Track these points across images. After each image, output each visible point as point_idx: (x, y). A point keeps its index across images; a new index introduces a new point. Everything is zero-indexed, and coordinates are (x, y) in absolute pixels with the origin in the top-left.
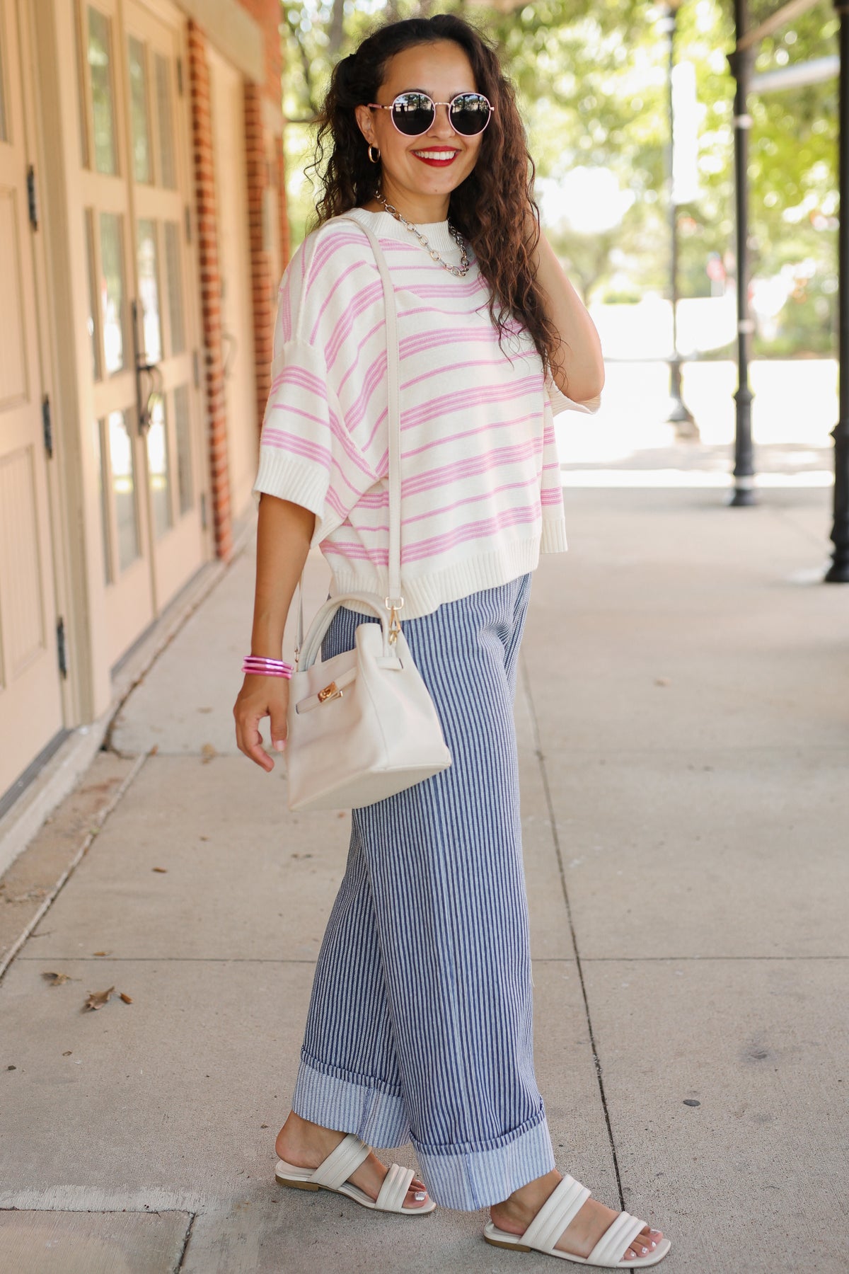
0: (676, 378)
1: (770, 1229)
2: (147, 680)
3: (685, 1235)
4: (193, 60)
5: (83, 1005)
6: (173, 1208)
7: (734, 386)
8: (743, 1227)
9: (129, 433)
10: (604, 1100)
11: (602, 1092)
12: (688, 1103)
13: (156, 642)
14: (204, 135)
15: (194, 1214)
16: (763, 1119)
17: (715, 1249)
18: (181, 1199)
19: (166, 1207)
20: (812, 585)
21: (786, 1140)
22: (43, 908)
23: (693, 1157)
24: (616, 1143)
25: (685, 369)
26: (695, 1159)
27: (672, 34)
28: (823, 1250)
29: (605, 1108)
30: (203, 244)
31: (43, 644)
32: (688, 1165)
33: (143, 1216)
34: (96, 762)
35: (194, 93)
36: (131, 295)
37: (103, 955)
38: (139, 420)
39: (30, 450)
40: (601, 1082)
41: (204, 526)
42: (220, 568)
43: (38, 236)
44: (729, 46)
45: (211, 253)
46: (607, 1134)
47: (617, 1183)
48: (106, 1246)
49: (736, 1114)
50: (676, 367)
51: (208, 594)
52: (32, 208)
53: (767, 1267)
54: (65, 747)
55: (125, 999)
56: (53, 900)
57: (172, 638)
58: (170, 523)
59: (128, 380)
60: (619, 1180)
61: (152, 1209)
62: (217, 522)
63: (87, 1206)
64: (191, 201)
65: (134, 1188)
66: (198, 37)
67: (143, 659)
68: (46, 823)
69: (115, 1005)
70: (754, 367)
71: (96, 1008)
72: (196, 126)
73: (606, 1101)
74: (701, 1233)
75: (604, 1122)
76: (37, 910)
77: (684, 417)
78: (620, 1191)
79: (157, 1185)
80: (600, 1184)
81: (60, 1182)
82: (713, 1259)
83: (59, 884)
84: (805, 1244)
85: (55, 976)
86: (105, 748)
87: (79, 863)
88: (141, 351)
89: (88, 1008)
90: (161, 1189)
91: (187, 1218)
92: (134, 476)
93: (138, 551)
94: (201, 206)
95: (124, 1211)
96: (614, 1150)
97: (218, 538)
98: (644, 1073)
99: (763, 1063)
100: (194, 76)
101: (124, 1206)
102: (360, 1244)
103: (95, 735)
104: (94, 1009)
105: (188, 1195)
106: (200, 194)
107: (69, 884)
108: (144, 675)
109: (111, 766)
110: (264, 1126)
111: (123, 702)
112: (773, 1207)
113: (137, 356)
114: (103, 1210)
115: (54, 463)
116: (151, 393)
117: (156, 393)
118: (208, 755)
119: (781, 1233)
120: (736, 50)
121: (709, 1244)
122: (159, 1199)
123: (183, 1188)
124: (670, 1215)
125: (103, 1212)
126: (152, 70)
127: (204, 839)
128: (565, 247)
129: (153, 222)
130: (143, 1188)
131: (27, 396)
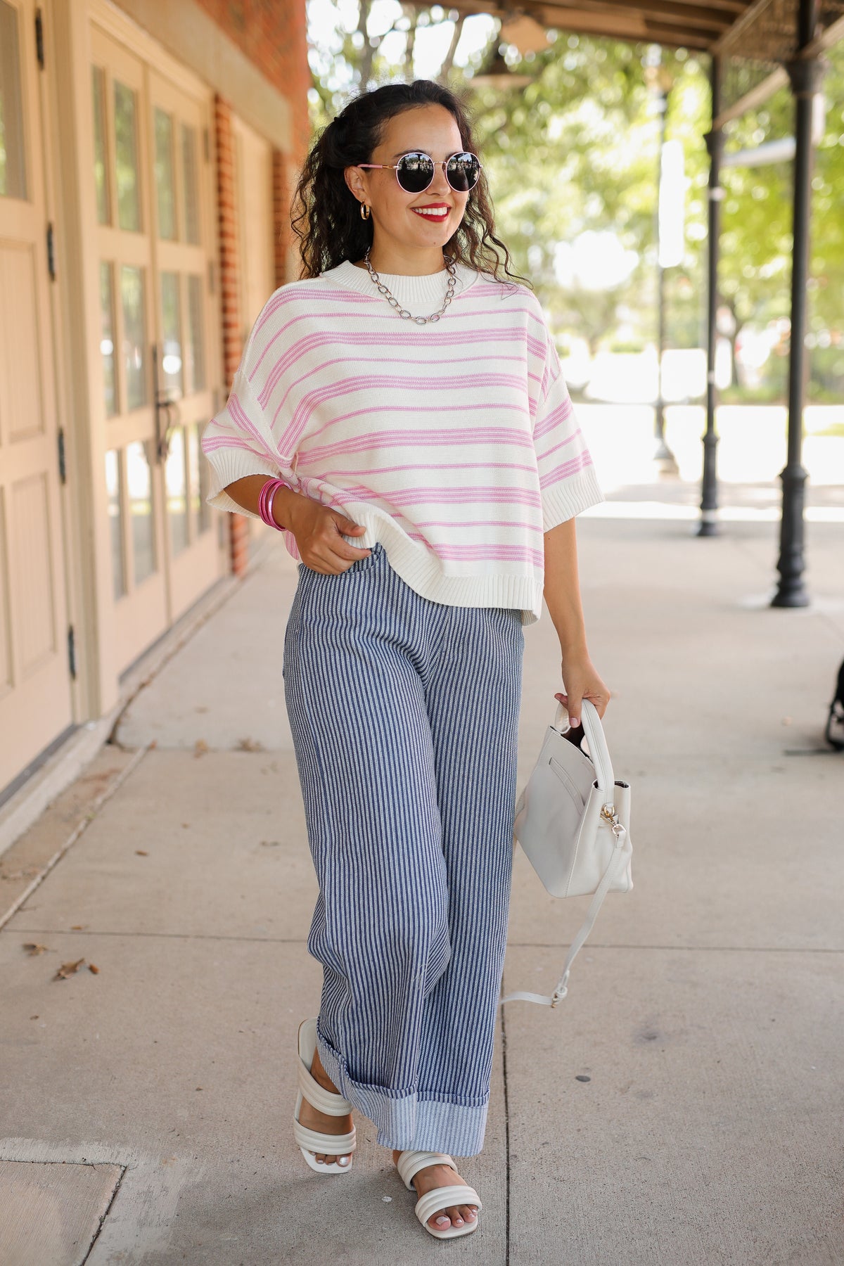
0: (660, 421)
1: (637, 1197)
2: (155, 682)
3: (560, 1200)
4: (218, 131)
5: (55, 974)
6: (107, 1162)
7: (702, 429)
8: (613, 1194)
9: (148, 461)
10: (505, 1073)
11: (505, 1066)
12: (581, 1079)
13: (168, 647)
14: (227, 198)
15: (126, 1168)
16: (645, 1095)
17: (586, 1214)
18: (115, 1153)
19: (101, 1160)
20: (758, 610)
21: (663, 1115)
22: (33, 884)
23: (578, 1128)
24: (511, 1114)
25: (668, 413)
26: (579, 1130)
27: (664, 115)
28: (682, 1217)
29: (505, 1081)
30: (225, 295)
31: (54, 648)
32: (572, 1135)
33: (80, 1167)
34: (101, 754)
35: (219, 160)
36: (151, 339)
37: (79, 928)
38: (158, 450)
39: (44, 477)
40: (505, 1058)
41: (221, 545)
42: (233, 583)
43: (57, 287)
44: (706, 126)
45: (232, 303)
46: (503, 1105)
47: (506, 1150)
48: (43, 1194)
49: (621, 1090)
50: (660, 407)
51: (221, 605)
52: (50, 261)
53: (630, 1233)
54: (71, 741)
55: (93, 970)
56: (43, 878)
57: (182, 645)
58: (187, 542)
59: (147, 416)
60: (508, 1148)
61: (89, 1161)
62: (233, 541)
63: (32, 1157)
64: (215, 255)
65: (76, 1142)
66: (224, 110)
67: (153, 662)
68: (48, 808)
69: (83, 975)
70: (719, 412)
71: (67, 976)
72: (220, 189)
73: (508, 1075)
74: (574, 1198)
75: (503, 1094)
76: (26, 887)
77: (667, 456)
78: (508, 1157)
79: (96, 1140)
80: (491, 1151)
81: (12, 1134)
82: (582, 1223)
83: (51, 863)
84: (666, 1211)
85: (33, 947)
86: (111, 741)
87: (73, 845)
88: (160, 388)
89: (59, 977)
90: (99, 1144)
91: (119, 1171)
92: (152, 500)
93: (154, 567)
94: (223, 261)
95: (64, 1163)
96: (507, 1120)
97: (233, 555)
98: (545, 1050)
99: (653, 1044)
100: (219, 145)
101: (65, 1158)
103: (101, 730)
104: (64, 978)
105: (122, 1150)
106: (223, 250)
107: (61, 864)
108: (152, 676)
109: (114, 758)
110: (199, 1089)
111: (130, 701)
112: (643, 1176)
113: (157, 394)
114: (45, 1161)
115: (68, 488)
116: (168, 426)
117: (174, 427)
118: (200, 750)
119: (647, 1201)
120: (712, 129)
121: (581, 1209)
122: (96, 1153)
123: (119, 1143)
124: (549, 1181)
125: (45, 1163)
126: (179, 138)
127: (185, 826)
128: (575, 302)
129: (176, 276)
130: (83, 1142)
131: (42, 429)
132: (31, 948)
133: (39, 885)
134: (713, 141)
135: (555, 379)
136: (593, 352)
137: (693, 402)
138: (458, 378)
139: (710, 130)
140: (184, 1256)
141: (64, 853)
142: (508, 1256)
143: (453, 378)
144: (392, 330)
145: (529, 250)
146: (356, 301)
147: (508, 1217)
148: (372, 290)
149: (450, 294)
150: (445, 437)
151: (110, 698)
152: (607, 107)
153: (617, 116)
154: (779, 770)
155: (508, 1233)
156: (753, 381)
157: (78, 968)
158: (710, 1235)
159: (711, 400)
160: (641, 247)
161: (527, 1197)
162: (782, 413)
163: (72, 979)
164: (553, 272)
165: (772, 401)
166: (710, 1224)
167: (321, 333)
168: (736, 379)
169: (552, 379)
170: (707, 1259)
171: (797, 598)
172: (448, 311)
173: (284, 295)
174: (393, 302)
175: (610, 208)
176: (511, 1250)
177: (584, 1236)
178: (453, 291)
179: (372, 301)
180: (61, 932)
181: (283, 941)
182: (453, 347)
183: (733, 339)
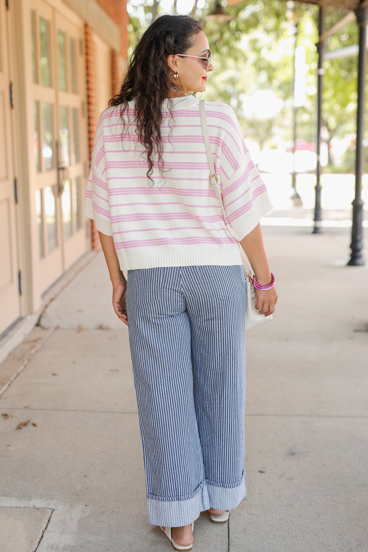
0: (294, 181)
1: (287, 522)
2: (58, 298)
3: (252, 523)
4: (86, 40)
5: (17, 427)
6: (45, 507)
7: (315, 183)
8: (276, 520)
9: (54, 195)
12: (261, 472)
13: (63, 282)
14: (91, 72)
15: (53, 510)
16: (290, 479)
17: (264, 529)
18: (48, 503)
19: (42, 506)
20: (341, 267)
21: (299, 487)
22: (5, 388)
25: (298, 177)
26: (260, 494)
27: (296, 34)
28: (308, 530)
30: (89, 118)
31: (12, 281)
32: (257, 496)
33: (32, 510)
34: (33, 330)
35: (87, 54)
36: (56, 138)
38: (59, 190)
39: (8, 200)
41: (87, 236)
42: (93, 254)
43: (14, 112)
44: (316, 39)
45: (92, 121)
48: (16, 521)
49: (279, 476)
50: (294, 175)
51: (88, 264)
52: (11, 99)
53: (284, 537)
54: (20, 324)
55: (34, 425)
56: (9, 385)
57: (69, 282)
58: (71, 234)
59: (54, 174)
61: (36, 507)
62: (92, 234)
63: (10, 505)
64: (85, 99)
65: (30, 498)
66: (89, 31)
67: (57, 289)
68: (10, 355)
69: (30, 427)
70: (322, 177)
72: (87, 68)
74: (259, 522)
77: (297, 197)
79: (39, 498)
82: (262, 532)
83: (12, 378)
84: (301, 528)
86: (38, 325)
87: (22, 371)
88: (59, 161)
89: (19, 428)
90: (41, 500)
91: (50, 511)
92: (56, 216)
93: (57, 245)
94: (89, 102)
95: (25, 507)
97: (93, 241)
99: (294, 457)
100: (87, 47)
102: (119, 523)
103: (33, 320)
104: (21, 428)
105: (51, 502)
106: (88, 96)
107: (17, 379)
108: (56, 296)
109: (39, 332)
110: (85, 476)
111: (46, 307)
112: (289, 513)
113: (58, 163)
114: (16, 507)
115: (19, 206)
116: (63, 179)
117: (66, 179)
118: (80, 329)
119: (291, 523)
120: (319, 41)
121: (262, 527)
122: (39, 503)
123: (50, 499)
124: (247, 515)
125: (16, 508)
126: (68, 44)
127: (74, 363)
128: (253, 124)
129: (67, 108)
130: (34, 499)
131: (7, 178)
133: (7, 388)
134: (320, 47)
136: (261, 148)
137: (310, 172)
139: (318, 41)
140: (82, 547)
141: (18, 374)
142: (229, 546)
145: (230, 99)
147: (229, 530)
151: (38, 305)
152: (267, 31)
153: (272, 36)
154: (351, 338)
155: (229, 537)
156: (338, 162)
157: (28, 424)
158: (320, 537)
159: (318, 172)
160: (285, 98)
161: (237, 521)
162: (352, 177)
163: (24, 429)
164: (242, 110)
165: (348, 172)
166: (321, 533)
168: (330, 162)
170: (319, 547)
171: (359, 261)
175: (270, 79)
176: (230, 544)
177: (263, 538)
180: (19, 409)
181: (122, 413)
183: (328, 142)
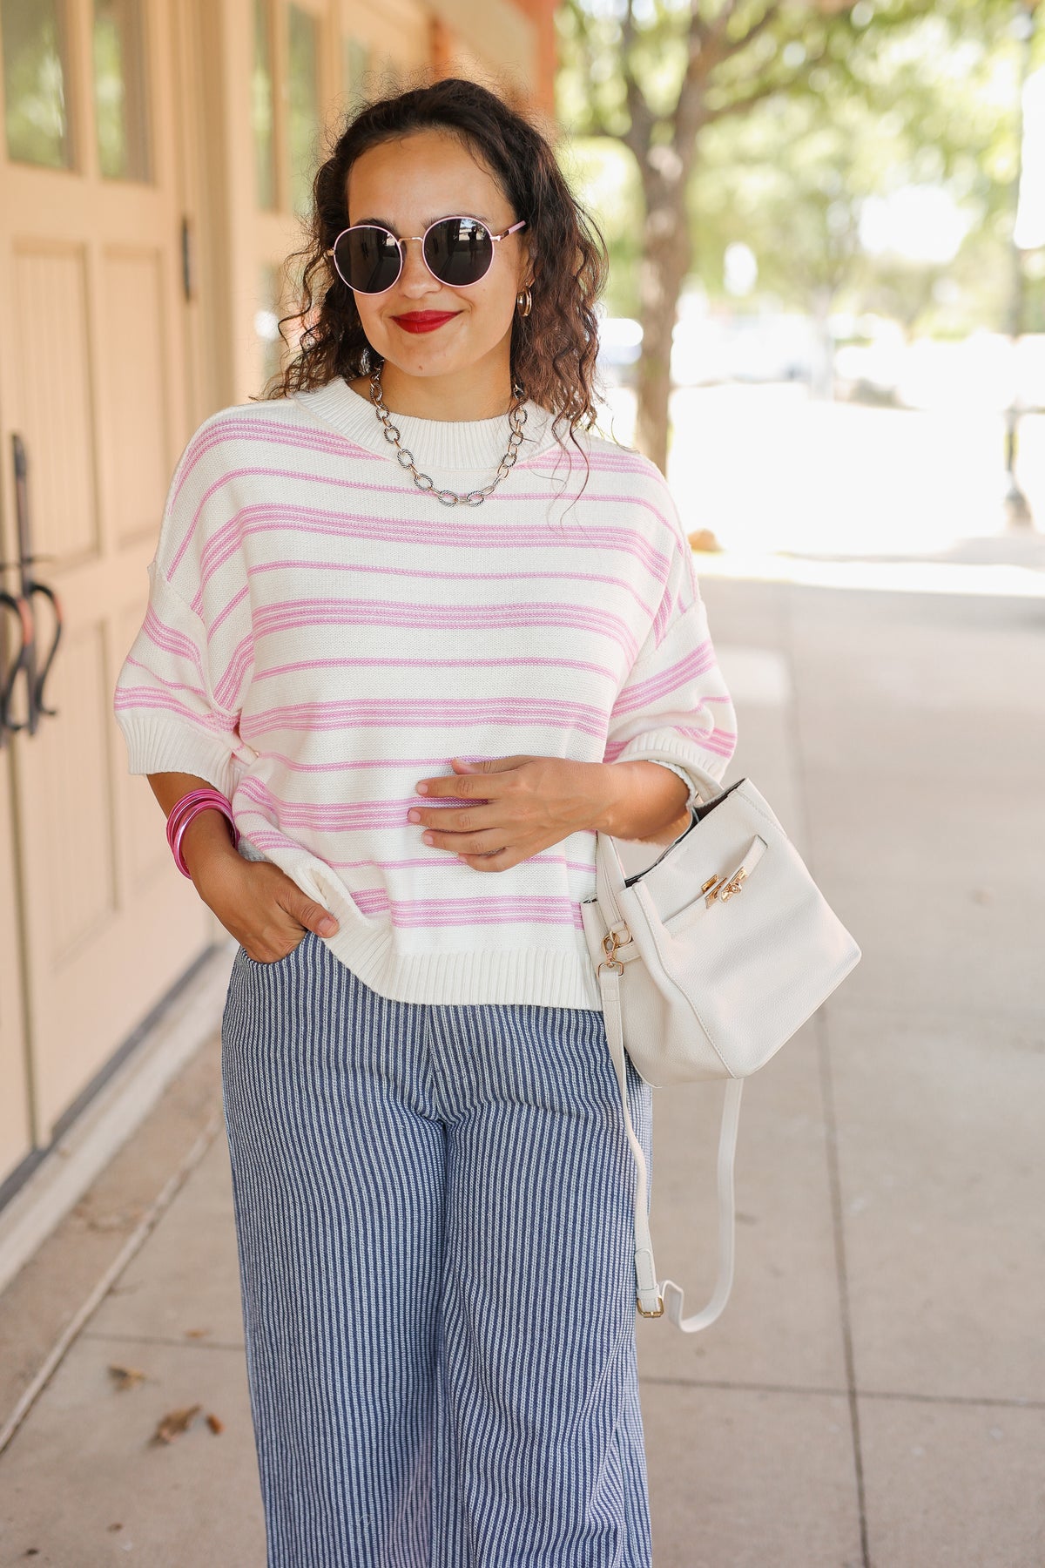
5: (153, 1431)
22: (134, 1241)
37: (197, 1335)
55: (214, 1426)
56: (152, 1226)
66: (444, 40)
69: (198, 1431)
71: (171, 1438)
76: (124, 1244)
83: (162, 1198)
85: (123, 1374)
89: (158, 1440)
104: (165, 1441)
132: (120, 1376)
133: (144, 1242)
135: (684, 611)
138: (486, 608)
141: (185, 1177)
143: (478, 609)
144: (395, 513)
146: (340, 453)
148: (372, 438)
149: (509, 461)
150: (448, 713)
157: (191, 1422)
163: (177, 1445)
167: (269, 507)
169: (679, 612)
172: (499, 490)
173: (217, 429)
174: (406, 460)
178: (515, 456)
179: (367, 457)
180: (170, 1342)
182: (492, 550)
